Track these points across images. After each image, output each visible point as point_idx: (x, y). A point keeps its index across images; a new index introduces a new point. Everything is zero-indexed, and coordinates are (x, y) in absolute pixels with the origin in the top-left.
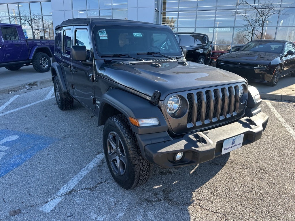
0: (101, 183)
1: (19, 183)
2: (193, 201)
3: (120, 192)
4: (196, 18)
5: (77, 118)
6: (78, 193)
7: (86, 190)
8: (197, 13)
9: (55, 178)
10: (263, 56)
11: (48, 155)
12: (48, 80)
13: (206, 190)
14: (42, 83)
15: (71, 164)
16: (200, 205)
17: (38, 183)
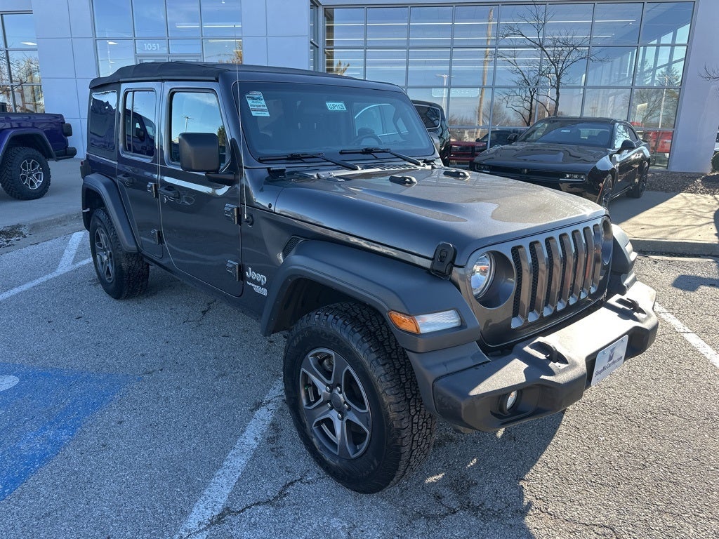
0: (292, 483)
1: (68, 509)
2: (530, 504)
3: (350, 501)
4: (407, 64)
5: (164, 318)
6: (241, 516)
7: (260, 508)
8: (408, 52)
9: (165, 484)
10: (573, 153)
11: (121, 422)
12: (51, 221)
13: (549, 474)
14: (35, 227)
15: (194, 442)
16: (549, 510)
17: (122, 501)
